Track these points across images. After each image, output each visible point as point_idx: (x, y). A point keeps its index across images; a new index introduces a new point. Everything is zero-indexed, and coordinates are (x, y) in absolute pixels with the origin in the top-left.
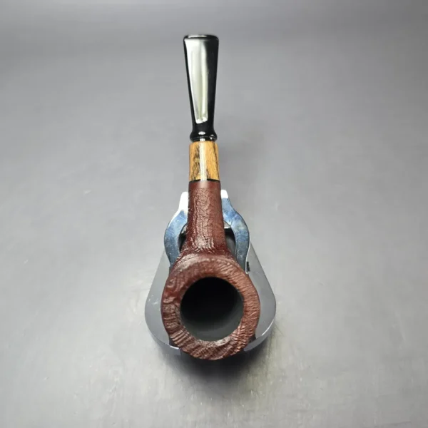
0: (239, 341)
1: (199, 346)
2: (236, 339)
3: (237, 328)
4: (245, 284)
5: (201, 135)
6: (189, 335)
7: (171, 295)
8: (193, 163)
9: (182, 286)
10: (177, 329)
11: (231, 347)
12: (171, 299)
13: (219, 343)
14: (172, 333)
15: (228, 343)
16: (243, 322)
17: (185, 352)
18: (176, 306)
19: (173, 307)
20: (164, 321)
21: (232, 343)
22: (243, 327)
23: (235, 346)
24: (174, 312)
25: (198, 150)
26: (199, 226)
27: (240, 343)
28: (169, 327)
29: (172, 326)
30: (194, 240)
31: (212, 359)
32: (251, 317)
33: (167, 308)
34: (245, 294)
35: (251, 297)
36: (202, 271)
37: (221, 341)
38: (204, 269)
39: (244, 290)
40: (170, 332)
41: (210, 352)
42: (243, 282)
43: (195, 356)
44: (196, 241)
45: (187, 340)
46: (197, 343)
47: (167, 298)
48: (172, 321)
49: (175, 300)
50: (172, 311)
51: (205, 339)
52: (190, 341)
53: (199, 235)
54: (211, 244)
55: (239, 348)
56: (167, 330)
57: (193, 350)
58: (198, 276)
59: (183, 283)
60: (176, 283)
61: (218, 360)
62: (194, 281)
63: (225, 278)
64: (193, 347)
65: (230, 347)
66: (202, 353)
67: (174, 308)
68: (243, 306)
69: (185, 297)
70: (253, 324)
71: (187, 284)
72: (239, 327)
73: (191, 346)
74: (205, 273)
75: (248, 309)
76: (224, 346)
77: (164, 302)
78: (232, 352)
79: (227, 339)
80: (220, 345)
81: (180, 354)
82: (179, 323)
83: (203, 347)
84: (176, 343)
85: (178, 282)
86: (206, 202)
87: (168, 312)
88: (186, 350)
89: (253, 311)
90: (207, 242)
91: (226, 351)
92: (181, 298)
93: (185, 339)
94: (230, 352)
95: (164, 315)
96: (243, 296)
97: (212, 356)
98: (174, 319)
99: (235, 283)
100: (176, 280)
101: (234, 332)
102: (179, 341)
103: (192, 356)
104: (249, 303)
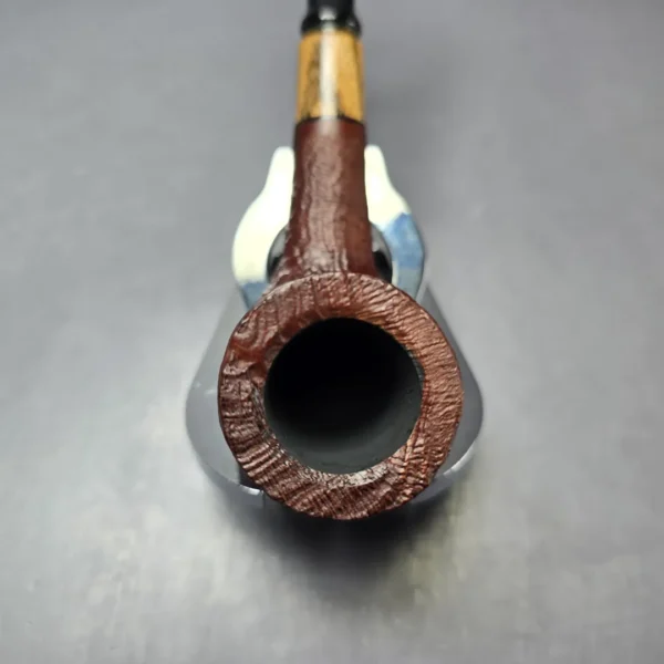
0: (410, 475)
1: (309, 484)
2: (402, 470)
3: (405, 443)
4: (429, 337)
5: (325, 21)
6: (284, 457)
7: (243, 356)
8: (304, 81)
9: (270, 335)
10: (257, 440)
11: (389, 489)
12: (243, 366)
13: (360, 478)
14: (244, 451)
15: (382, 480)
16: (418, 430)
17: (275, 498)
18: (256, 385)
19: (247, 385)
20: (223, 419)
21: (392, 480)
22: (420, 441)
23: (397, 488)
24: (249, 399)
25: (317, 50)
26: (315, 220)
27: (411, 480)
28: (234, 435)
29: (244, 431)
30: (302, 253)
31: (340, 516)
32: (440, 419)
33: (231, 387)
34: (426, 362)
35: (441, 370)
36: (323, 303)
37: (364, 473)
38: (327, 295)
39: (424, 352)
40: (237, 447)
41: (335, 498)
42: (422, 333)
43: (298, 507)
44: (306, 256)
45: (279, 468)
46: (303, 476)
47: (232, 363)
48: (242, 419)
49: (251, 368)
50: (244, 396)
51: (324, 468)
52: (286, 470)
53: (313, 243)
54: (341, 263)
55: (408, 492)
56: (230, 441)
57: (294, 492)
58: (311, 314)
59: (273, 330)
60: (256, 327)
61: (355, 521)
62: (302, 326)
63: (379, 322)
64: (294, 486)
65: (385, 490)
66: (316, 503)
67: (249, 389)
68: (421, 392)
69: (277, 362)
70: (445, 435)
71: (284, 331)
72: (409, 442)
73: (289, 483)
74: (330, 308)
75: (432, 399)
76: (371, 487)
77: (225, 372)
78: (389, 503)
79: (379, 470)
80: (362, 483)
81: (260, 504)
82: (261, 426)
83: (319, 487)
84: (251, 474)
85: (262, 324)
86: (333, 168)
87: (234, 397)
88: (276, 493)
89: (445, 405)
90: (333, 257)
91: (375, 498)
92: (268, 365)
93: (274, 465)
94: (386, 500)
95: (224, 404)
96: (422, 368)
97: (339, 510)
98: (248, 415)
99: (403, 334)
100: (257, 321)
101: (397, 454)
102: (258, 470)
103: (289, 510)
104: (437, 385)
